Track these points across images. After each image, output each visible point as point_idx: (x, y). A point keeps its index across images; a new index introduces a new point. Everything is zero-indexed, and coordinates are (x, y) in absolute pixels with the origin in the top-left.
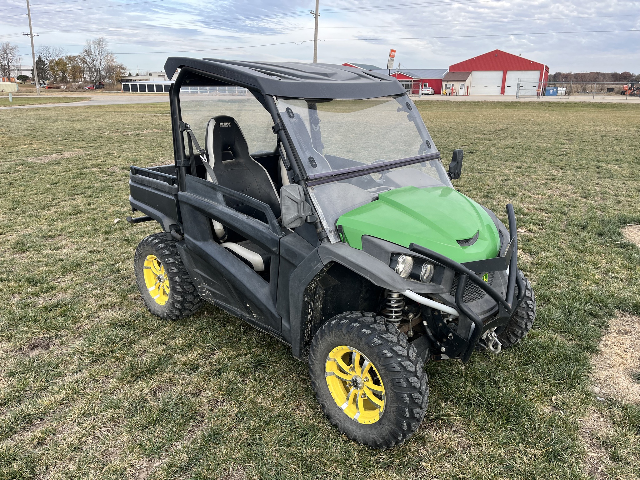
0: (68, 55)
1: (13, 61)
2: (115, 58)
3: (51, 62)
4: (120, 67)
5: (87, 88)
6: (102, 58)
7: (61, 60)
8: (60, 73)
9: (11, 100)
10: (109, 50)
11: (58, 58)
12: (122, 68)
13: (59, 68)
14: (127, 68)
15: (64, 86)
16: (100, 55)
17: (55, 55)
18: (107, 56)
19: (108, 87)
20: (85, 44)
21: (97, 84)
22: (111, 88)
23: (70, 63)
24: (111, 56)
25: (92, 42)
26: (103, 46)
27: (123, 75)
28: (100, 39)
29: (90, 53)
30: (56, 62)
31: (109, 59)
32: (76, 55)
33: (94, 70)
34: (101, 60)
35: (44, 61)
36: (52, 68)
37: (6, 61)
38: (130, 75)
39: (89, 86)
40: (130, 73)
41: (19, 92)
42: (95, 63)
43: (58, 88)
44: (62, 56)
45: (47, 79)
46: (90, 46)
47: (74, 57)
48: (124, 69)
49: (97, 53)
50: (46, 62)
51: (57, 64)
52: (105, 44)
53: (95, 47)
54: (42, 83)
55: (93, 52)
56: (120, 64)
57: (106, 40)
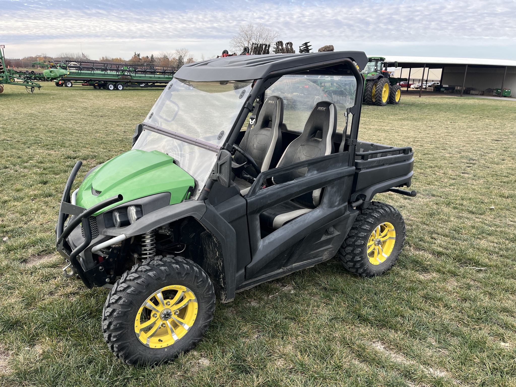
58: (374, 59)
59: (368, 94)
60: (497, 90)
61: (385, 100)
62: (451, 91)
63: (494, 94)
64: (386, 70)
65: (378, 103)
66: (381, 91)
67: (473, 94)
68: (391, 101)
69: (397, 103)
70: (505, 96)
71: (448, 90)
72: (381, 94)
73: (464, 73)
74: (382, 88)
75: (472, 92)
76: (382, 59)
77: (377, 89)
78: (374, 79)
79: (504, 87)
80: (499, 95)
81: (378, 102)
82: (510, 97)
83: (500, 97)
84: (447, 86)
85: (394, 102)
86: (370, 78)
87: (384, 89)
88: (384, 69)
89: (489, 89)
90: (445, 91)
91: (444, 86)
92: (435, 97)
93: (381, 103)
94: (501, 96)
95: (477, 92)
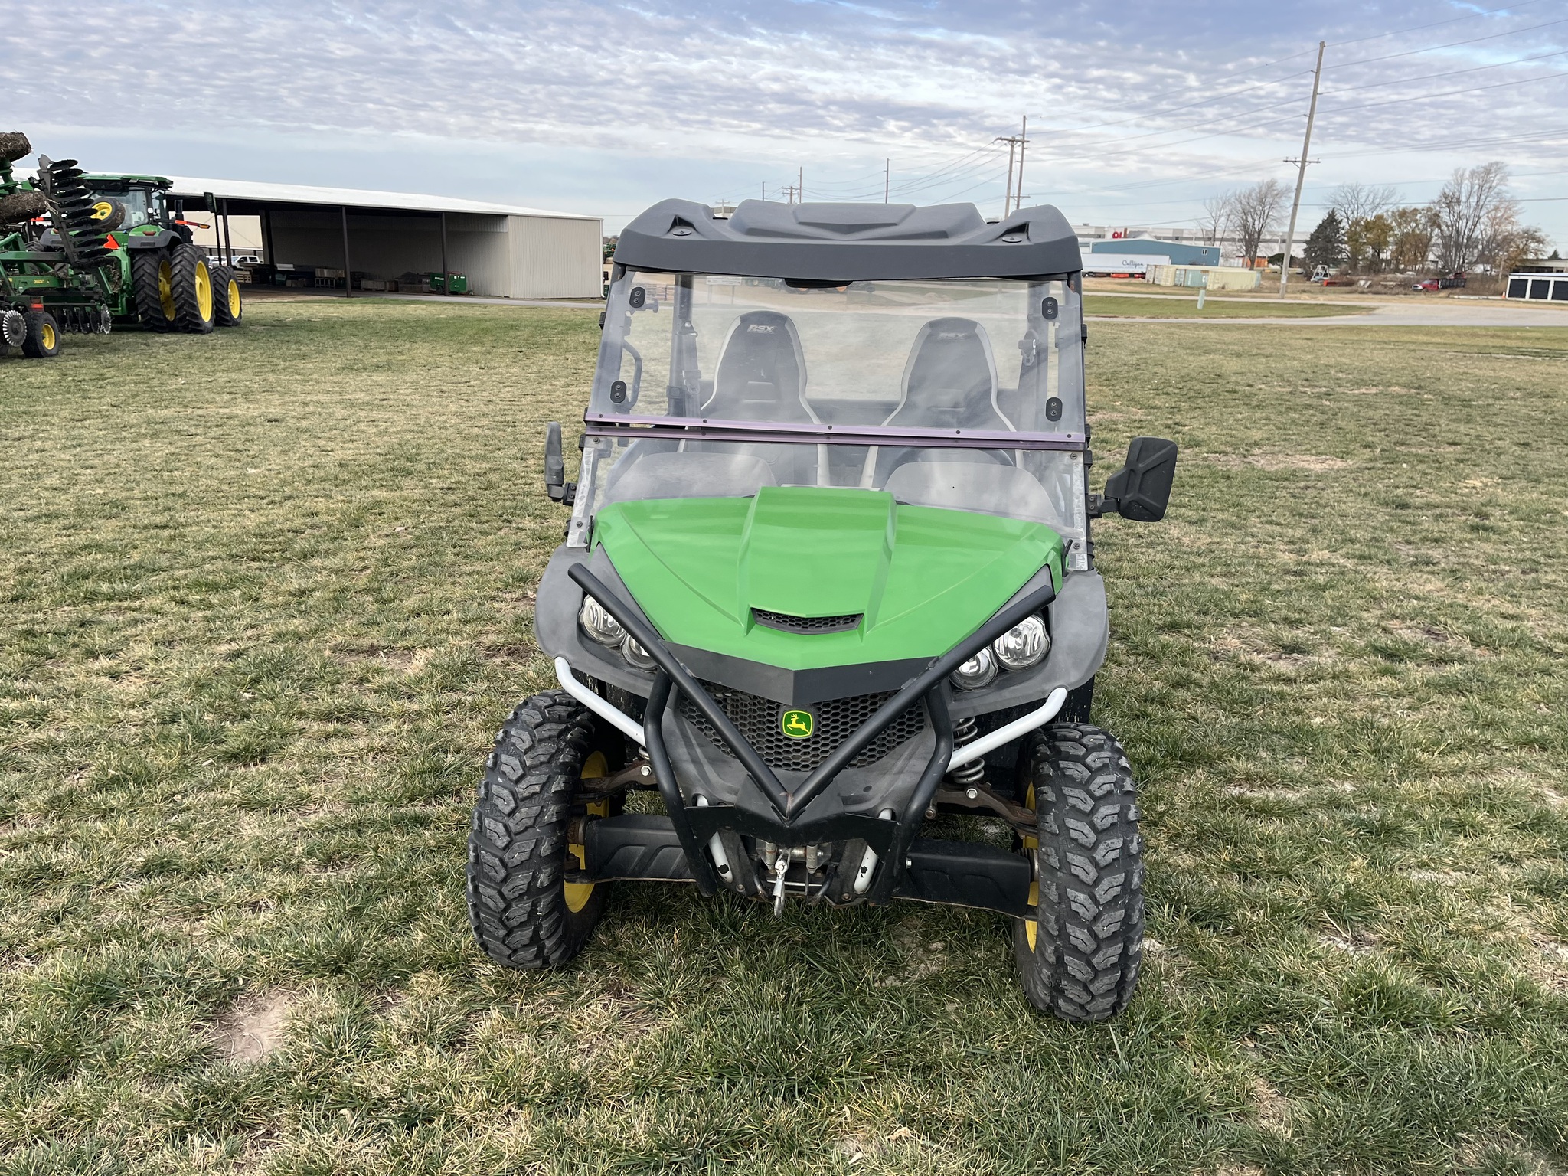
0: (1401, 207)
1: (1273, 222)
2: (1517, 213)
3: (1356, 223)
4: (1531, 236)
5: (1420, 287)
6: (1482, 213)
7: (1379, 218)
8: (1370, 250)
9: (1199, 306)
10: (1507, 192)
11: (1374, 214)
12: (1533, 238)
13: (1368, 238)
14: (1548, 239)
15: (1367, 280)
16: (1479, 207)
17: (1367, 208)
18: (1497, 209)
19: (1476, 285)
20: (1450, 178)
21: (1451, 276)
22: (1484, 287)
23: (1399, 225)
24: (1507, 208)
25: (1467, 175)
26: (1494, 184)
27: (1531, 256)
28: (1491, 165)
29: (1454, 200)
30: (1367, 223)
31: (1499, 215)
32: (1420, 207)
33: (1454, 244)
34: (1479, 218)
35: (1341, 221)
36: (1353, 237)
37: (1257, 223)
38: (1555, 257)
39: (1426, 282)
40: (1555, 252)
41: (1257, 290)
42: (1463, 223)
43: (1350, 284)
44: (1386, 211)
45: (1337, 263)
46: (1460, 185)
47: (1415, 211)
48: (1540, 241)
49: (1473, 200)
50: (1345, 224)
51: (1368, 227)
52: (1501, 180)
53: (1472, 187)
54: (1320, 271)
55: (1463, 199)
56: (1532, 229)
57: (1507, 169)
58: (138, 184)
59: (147, 295)
60: (431, 276)
61: (206, 314)
62: (306, 282)
63: (426, 287)
64: (179, 217)
65: (188, 324)
66: (193, 286)
67: (368, 291)
68: (222, 317)
69: (236, 323)
70: (455, 293)
71: (296, 278)
72: (194, 297)
73: (342, 230)
74: (193, 276)
75: (365, 283)
76: (163, 184)
77: (178, 278)
78: (156, 246)
79: (449, 269)
80: (441, 290)
81: (191, 322)
82: (468, 294)
83: (444, 294)
84: (290, 267)
85: (227, 321)
86: (143, 244)
87: (198, 280)
88: (172, 214)
89: (409, 274)
90: (289, 283)
91: (281, 267)
92: (275, 300)
93: (198, 325)
94: (447, 292)
95: (380, 285)
